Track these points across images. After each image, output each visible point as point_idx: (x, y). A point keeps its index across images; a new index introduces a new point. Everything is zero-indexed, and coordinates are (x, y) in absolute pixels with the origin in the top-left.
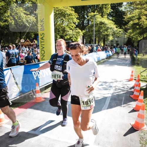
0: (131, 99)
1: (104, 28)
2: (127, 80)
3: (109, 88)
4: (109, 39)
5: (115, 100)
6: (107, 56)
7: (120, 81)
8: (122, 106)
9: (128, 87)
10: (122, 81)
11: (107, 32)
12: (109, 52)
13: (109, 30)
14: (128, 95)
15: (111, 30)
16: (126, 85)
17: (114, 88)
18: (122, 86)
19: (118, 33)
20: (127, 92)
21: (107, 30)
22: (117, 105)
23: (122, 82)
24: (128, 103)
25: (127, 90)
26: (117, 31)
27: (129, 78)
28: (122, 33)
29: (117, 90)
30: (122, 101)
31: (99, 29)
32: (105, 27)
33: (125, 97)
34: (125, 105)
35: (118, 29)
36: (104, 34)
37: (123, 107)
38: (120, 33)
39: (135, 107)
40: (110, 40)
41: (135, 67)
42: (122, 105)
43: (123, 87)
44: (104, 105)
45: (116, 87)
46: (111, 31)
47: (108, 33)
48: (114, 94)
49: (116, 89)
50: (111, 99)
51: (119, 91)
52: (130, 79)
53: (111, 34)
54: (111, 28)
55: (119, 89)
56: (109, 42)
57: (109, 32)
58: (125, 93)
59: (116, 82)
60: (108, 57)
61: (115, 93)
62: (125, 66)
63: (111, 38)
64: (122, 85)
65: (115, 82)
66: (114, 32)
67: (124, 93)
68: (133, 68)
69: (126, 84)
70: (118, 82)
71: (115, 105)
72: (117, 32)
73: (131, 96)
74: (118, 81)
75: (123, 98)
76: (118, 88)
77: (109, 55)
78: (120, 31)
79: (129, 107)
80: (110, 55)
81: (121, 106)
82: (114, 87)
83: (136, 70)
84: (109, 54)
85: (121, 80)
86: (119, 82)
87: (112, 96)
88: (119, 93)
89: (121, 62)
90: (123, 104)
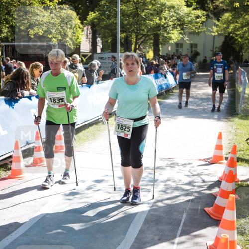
0: (206, 219)
1: (150, 7)
2: (204, 160)
3: (147, 185)
4: (170, 39)
5: (157, 224)
6: (161, 87)
7: (183, 165)
8: (177, 240)
9: (204, 181)
10: (189, 164)
11: (161, 19)
12: (166, 77)
13: (166, 14)
14: (199, 208)
15: (172, 14)
16: (198, 175)
17: (161, 187)
18: (187, 180)
19: (190, 22)
20: (197, 198)
21: (159, 13)
22: (159, 239)
23: (188, 168)
24: (196, 231)
25: (199, 190)
26: (188, 15)
27: (211, 153)
28: (203, 23)
29: (169, 191)
30: (179, 225)
31: (137, 9)
32: (153, 5)
33: (188, 214)
34: (183, 238)
35: (191, 9)
36: (152, 23)
37: (179, 243)
38: (197, 23)
39: (213, 244)
40: (172, 42)
41: (236, 120)
42: (175, 237)
43: (190, 183)
44: (122, 240)
45: (168, 183)
46: (172, 17)
47: (163, 20)
48: (160, 204)
49: (168, 189)
50: (147, 221)
51: (176, 193)
52: (215, 157)
53: (170, 23)
54: (173, 7)
55: (177, 189)
56: (170, 49)
57: (166, 19)
58: (192, 200)
59: (172, 166)
60: (164, 91)
61: (161, 201)
62: (209, 118)
63: (175, 36)
64: (188, 176)
65: (169, 168)
66: (179, 20)
67: (188, 201)
68: (229, 123)
69: (200, 172)
70: (177, 168)
71: (157, 238)
72: (189, 19)
73: (206, 209)
74: (178, 164)
75: (185, 215)
76: (173, 185)
77: (164, 86)
78: (198, 17)
79: (197, 244)
80: (167, 85)
81: (173, 243)
82: (162, 182)
83: (238, 131)
84: (166, 81)
85: (187, 162)
86: (181, 168)
87: (149, 211)
88: (174, 200)
89: (198, 105)
90: (181, 235)
